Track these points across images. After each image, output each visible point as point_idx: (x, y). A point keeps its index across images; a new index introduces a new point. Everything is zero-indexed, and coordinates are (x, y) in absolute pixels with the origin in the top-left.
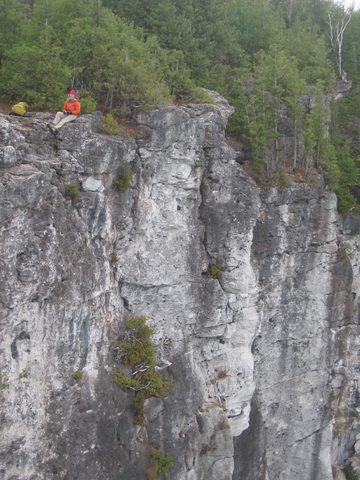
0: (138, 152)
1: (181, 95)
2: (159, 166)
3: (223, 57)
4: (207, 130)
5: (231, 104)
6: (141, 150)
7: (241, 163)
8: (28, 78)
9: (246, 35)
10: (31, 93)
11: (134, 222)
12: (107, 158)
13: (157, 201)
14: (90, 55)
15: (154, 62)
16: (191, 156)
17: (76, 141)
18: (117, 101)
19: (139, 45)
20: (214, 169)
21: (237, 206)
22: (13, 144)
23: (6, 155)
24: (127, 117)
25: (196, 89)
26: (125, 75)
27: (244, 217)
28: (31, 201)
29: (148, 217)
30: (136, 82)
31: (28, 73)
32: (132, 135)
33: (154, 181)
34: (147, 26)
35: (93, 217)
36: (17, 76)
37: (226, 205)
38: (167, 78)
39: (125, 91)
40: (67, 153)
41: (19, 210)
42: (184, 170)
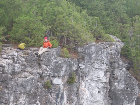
0: (78, 65)
1: (99, 38)
2: (89, 72)
3: (119, 20)
4: (111, 54)
5: (122, 42)
6: (80, 65)
7: (128, 70)
8: (26, 31)
9: (129, 9)
10: (28, 39)
11: (77, 99)
12: (64, 69)
13: (88, 88)
14: (55, 20)
15: (85, 23)
16: (104, 67)
17: (49, 61)
18: (68, 41)
19: (78, 15)
20: (115, 73)
21: (127, 90)
22: (19, 63)
23: (16, 68)
24: (73, 49)
25: (106, 35)
26: (71, 29)
27: (130, 96)
28: (28, 90)
29: (84, 97)
30: (77, 32)
31: (26, 29)
32: (76, 57)
33: (87, 79)
34: (82, 6)
35: (58, 97)
36: (21, 31)
37: (122, 90)
38: (92, 30)
39: (71, 37)
40: (45, 67)
41: (22, 94)
42: (101, 73)
